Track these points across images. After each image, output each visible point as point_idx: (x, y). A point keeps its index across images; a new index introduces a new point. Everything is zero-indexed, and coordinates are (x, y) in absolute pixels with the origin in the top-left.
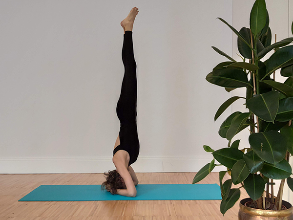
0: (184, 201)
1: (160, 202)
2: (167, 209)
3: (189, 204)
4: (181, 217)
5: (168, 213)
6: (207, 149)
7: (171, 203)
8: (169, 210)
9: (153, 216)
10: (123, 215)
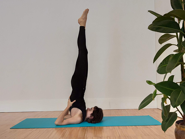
0: (128, 127)
1: (111, 127)
2: (117, 132)
3: (132, 129)
4: (128, 137)
5: (118, 134)
6: (149, 82)
7: (119, 128)
8: (118, 133)
9: (107, 137)
10: (85, 137)
